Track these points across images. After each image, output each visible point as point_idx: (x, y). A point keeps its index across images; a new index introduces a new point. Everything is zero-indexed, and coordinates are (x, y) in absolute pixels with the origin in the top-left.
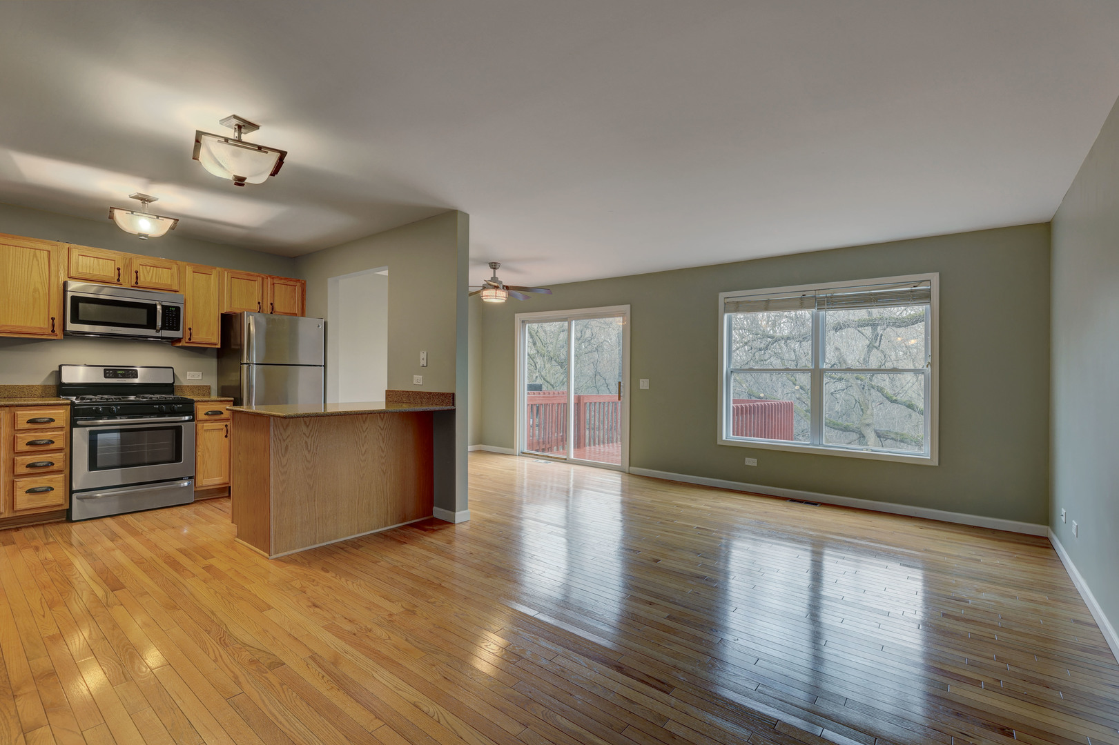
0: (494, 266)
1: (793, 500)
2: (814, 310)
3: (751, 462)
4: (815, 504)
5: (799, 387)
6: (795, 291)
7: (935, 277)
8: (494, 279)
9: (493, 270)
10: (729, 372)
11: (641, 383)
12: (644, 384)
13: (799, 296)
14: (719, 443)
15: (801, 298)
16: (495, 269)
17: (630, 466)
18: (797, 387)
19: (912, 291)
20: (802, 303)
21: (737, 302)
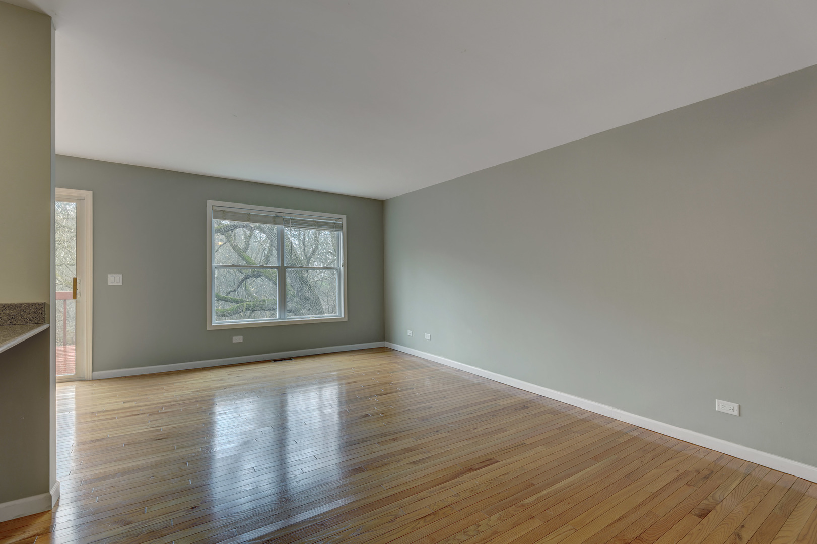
1: (275, 361)
3: (238, 339)
4: (289, 359)
6: (270, 211)
7: (344, 217)
10: (214, 268)
11: (110, 279)
12: (115, 280)
13: (273, 214)
14: (209, 329)
15: (274, 217)
17: (93, 370)
19: (335, 223)
20: (274, 220)
21: (224, 211)
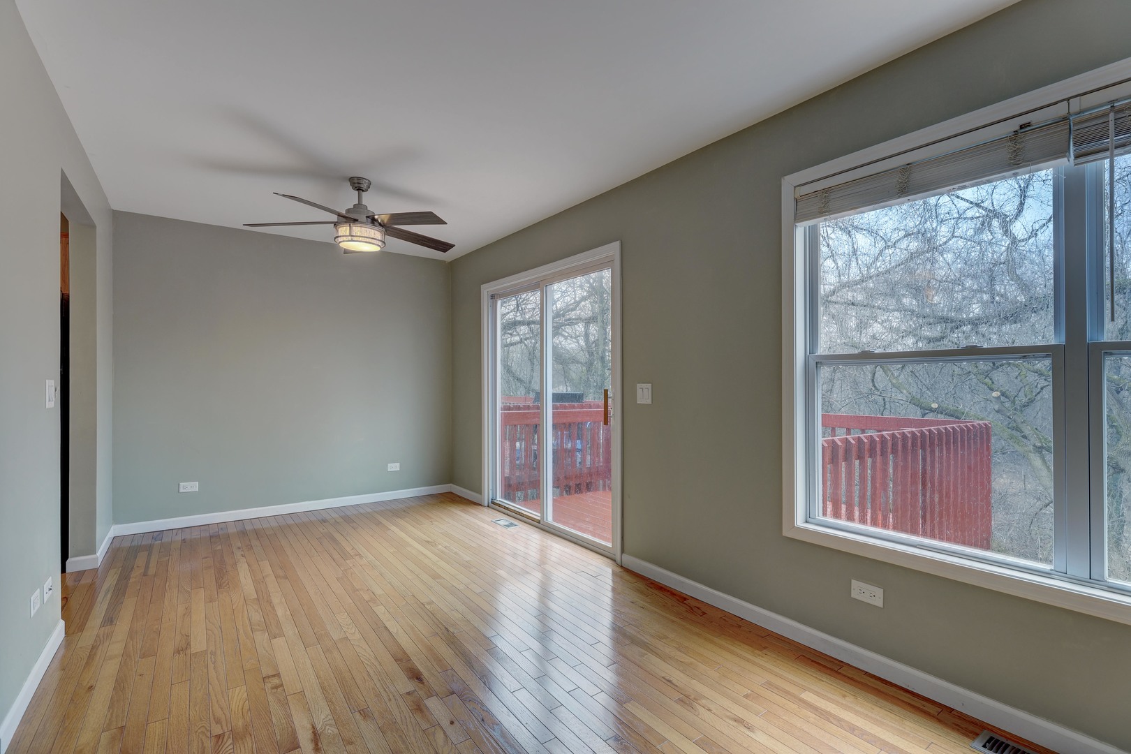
0: (358, 185)
2: (1066, 163)
3: (867, 593)
5: (999, 394)
8: (359, 206)
9: (357, 192)
10: (812, 364)
11: (639, 392)
12: (644, 394)
14: (786, 533)
16: (359, 189)
17: (623, 551)
18: (995, 394)
